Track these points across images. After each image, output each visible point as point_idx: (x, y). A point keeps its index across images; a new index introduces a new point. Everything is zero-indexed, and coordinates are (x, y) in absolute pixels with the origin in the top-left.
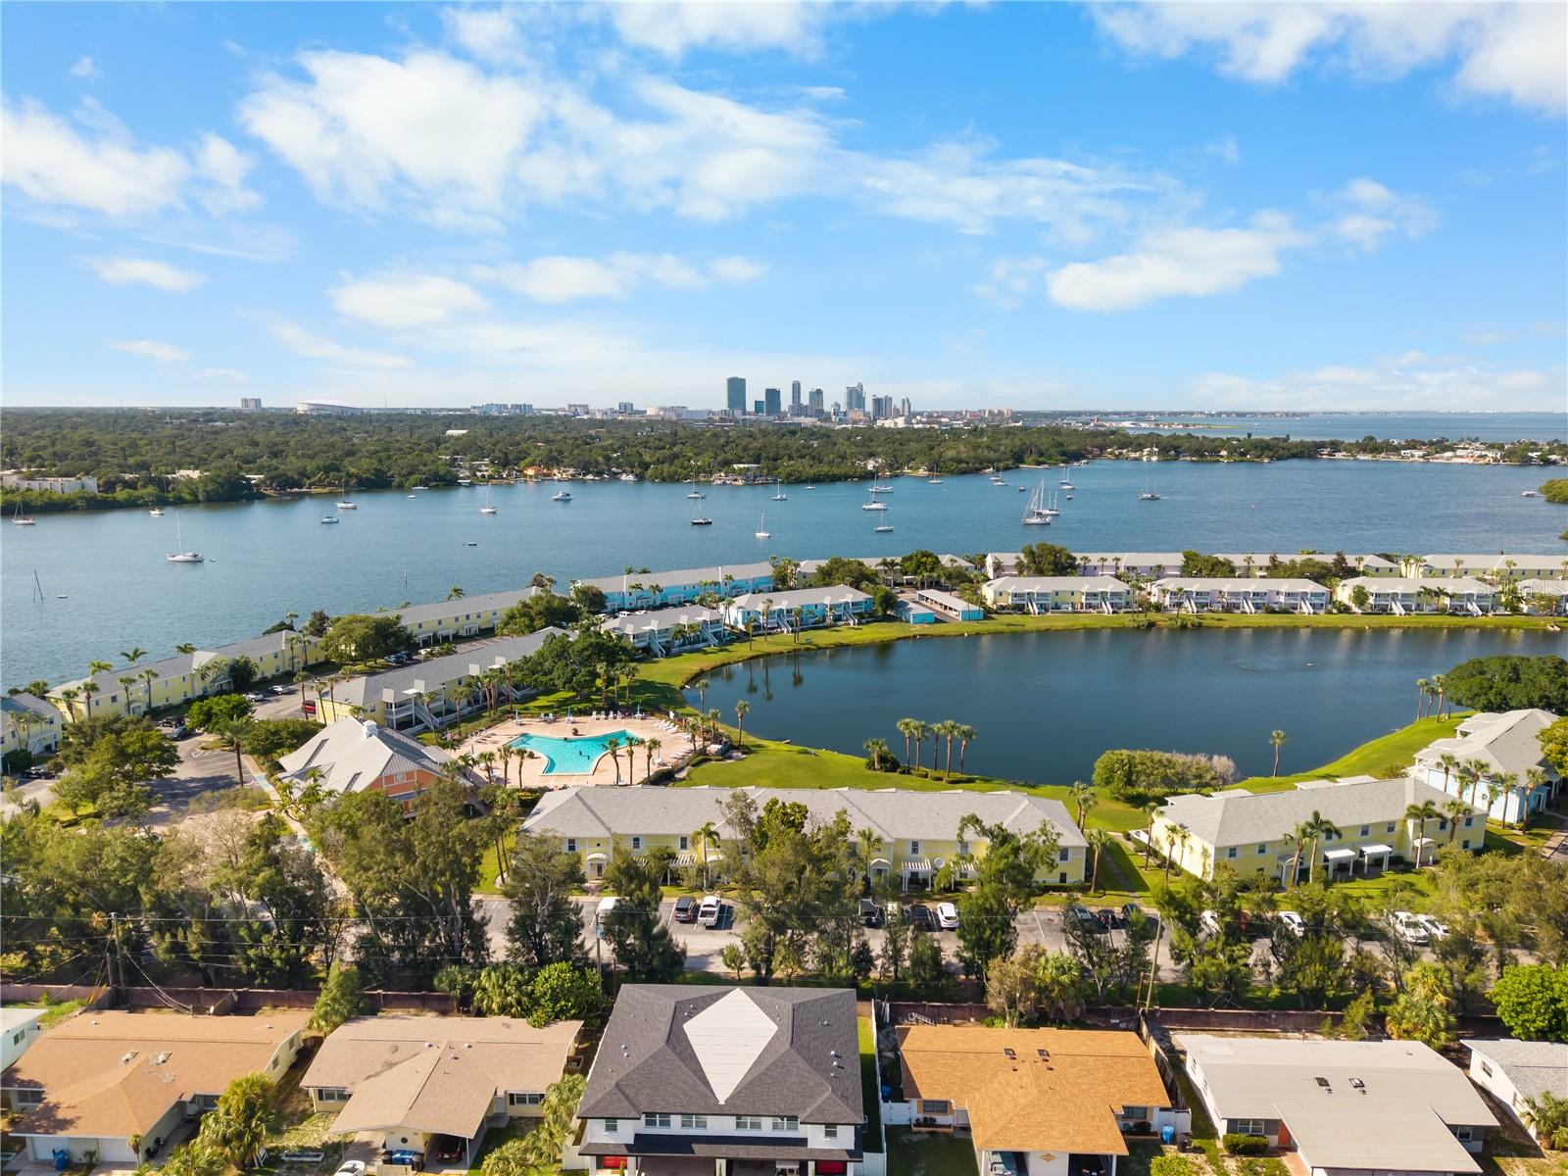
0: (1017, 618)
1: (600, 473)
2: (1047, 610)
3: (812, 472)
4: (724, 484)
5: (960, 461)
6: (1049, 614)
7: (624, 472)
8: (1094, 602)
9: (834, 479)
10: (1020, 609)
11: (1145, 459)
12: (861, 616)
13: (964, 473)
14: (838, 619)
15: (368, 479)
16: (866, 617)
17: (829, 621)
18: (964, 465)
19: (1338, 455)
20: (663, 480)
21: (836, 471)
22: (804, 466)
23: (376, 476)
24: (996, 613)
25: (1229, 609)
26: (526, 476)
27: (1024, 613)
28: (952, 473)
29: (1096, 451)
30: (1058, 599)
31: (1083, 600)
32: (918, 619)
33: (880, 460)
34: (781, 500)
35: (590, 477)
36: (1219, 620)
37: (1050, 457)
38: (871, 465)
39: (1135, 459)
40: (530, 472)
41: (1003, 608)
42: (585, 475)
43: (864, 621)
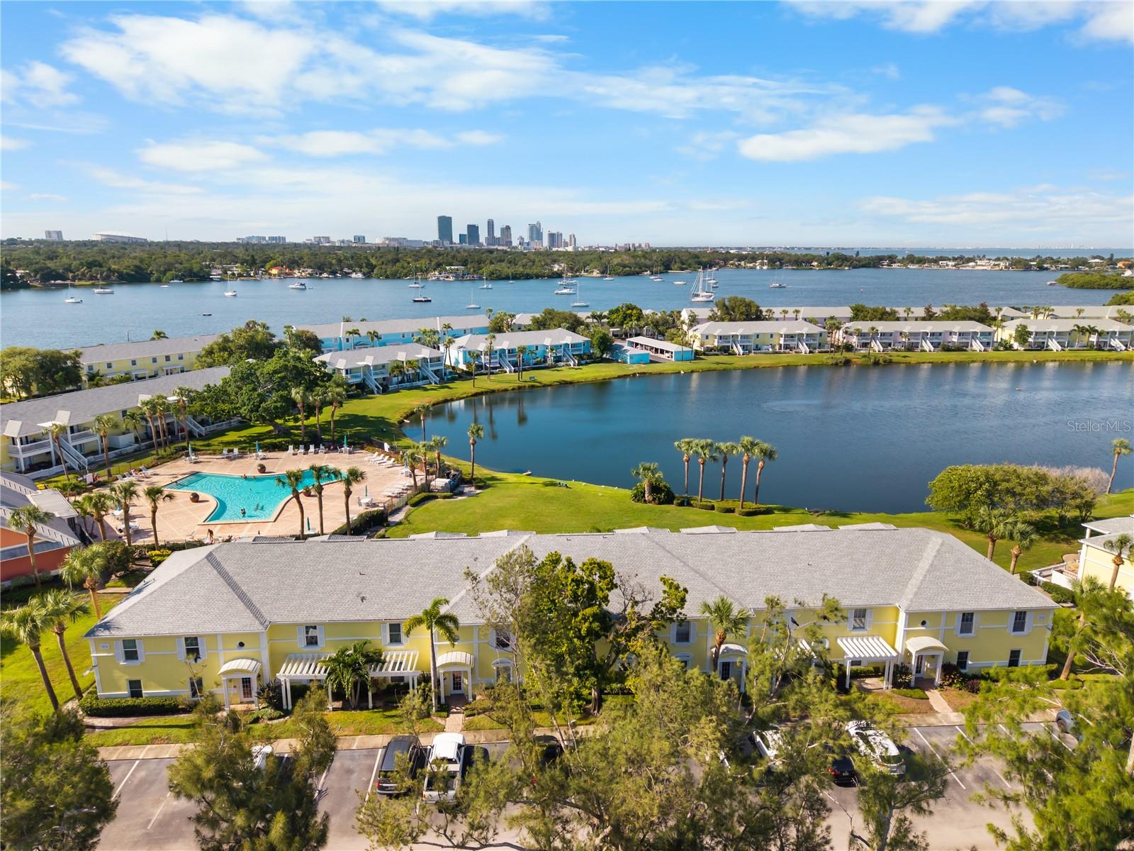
0: (724, 358)
1: (334, 273)
2: (750, 352)
3: (510, 271)
4: (438, 279)
5: (625, 266)
6: (752, 354)
7: (354, 271)
8: (792, 344)
9: (528, 277)
10: (726, 350)
11: (758, 268)
12: (580, 357)
13: (628, 274)
14: (558, 360)
15: (127, 274)
16: (585, 358)
17: (550, 361)
18: (628, 269)
19: (894, 266)
20: (387, 277)
21: (528, 271)
22: (505, 268)
23: (136, 272)
24: (704, 354)
25: (911, 348)
26: (270, 274)
27: (730, 354)
28: (618, 274)
29: (722, 263)
30: (758, 341)
31: (782, 342)
32: (635, 359)
33: (563, 265)
34: (487, 289)
35: (325, 275)
36: (905, 357)
37: (690, 266)
38: (556, 268)
39: (751, 268)
40: (274, 271)
41: (711, 350)
42: (321, 274)
43: (583, 362)
